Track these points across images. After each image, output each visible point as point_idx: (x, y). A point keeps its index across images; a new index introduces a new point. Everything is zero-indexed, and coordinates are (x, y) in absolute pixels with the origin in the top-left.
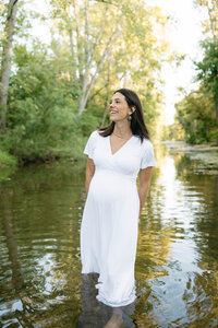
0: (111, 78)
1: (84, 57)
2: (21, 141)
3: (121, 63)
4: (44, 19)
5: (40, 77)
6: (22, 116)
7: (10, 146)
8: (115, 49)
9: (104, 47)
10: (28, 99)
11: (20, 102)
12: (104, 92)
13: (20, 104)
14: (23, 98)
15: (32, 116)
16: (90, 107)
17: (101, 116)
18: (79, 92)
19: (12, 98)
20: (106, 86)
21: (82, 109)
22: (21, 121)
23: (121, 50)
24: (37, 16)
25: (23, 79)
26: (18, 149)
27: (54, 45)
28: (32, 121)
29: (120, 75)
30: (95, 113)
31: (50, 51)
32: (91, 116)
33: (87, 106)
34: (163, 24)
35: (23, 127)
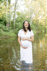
0: (37, 17)
1: (31, 13)
2: (17, 31)
3: (40, 13)
4: (23, 5)
5: (22, 18)
6: (18, 26)
7: (15, 32)
8: (38, 10)
9: (36, 10)
11: (17, 23)
12: (36, 20)
14: (18, 22)
16: (33, 23)
17: (35, 25)
18: (30, 20)
20: (36, 18)
22: (18, 27)
23: (40, 10)
24: (21, 5)
25: (18, 18)
27: (25, 11)
28: (20, 27)
29: (40, 16)
30: (34, 25)
31: (24, 12)
32: (33, 25)
33: (32, 23)
35: (18, 28)
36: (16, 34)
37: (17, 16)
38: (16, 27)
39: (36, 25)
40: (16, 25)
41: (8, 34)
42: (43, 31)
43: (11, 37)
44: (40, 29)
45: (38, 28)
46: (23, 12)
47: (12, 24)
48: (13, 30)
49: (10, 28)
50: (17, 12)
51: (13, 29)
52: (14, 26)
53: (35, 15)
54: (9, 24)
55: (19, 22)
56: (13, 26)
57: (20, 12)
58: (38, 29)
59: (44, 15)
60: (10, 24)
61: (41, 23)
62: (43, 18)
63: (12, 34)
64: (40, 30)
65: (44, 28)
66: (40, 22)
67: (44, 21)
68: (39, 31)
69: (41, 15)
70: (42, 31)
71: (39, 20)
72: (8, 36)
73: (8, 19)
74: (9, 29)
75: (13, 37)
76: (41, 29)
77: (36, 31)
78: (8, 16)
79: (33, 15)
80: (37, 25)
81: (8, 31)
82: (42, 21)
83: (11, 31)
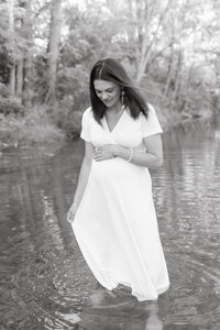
0: (177, 36)
1: (143, 14)
2: (69, 113)
3: (189, 17)
5: (92, 41)
6: (70, 85)
10: (78, 66)
11: (69, 70)
12: (167, 52)
13: (69, 72)
14: (73, 64)
15: (82, 84)
16: (152, 71)
17: (163, 81)
18: (137, 54)
19: (61, 65)
20: (170, 45)
21: (141, 74)
22: (71, 91)
25: (71, 44)
26: (66, 122)
28: (82, 90)
29: (189, 31)
30: (156, 79)
31: (104, 9)
32: (151, 82)
33: (147, 71)
35: (71, 97)
36: (60, 125)
37: (65, 31)
38: (61, 89)
39: (168, 81)
40: (64, 77)
41: (18, 129)
42: (206, 114)
43: (34, 143)
44: (188, 100)
45: (177, 98)
46: (100, 12)
47: (40, 74)
48: (48, 108)
49: (31, 93)
50: (67, 11)
51: (42, 99)
52: (52, 84)
53: (164, 29)
54: (24, 71)
55: (78, 62)
56: (45, 85)
57: (82, 8)
58: (181, 103)
59: (209, 27)
60: (29, 74)
61: (193, 72)
62: (204, 46)
63: (38, 128)
64: (189, 106)
66: (187, 63)
67: (212, 61)
68: (184, 113)
69: (194, 27)
70: (200, 113)
71: (185, 54)
72: (21, 136)
74: (23, 103)
75: (45, 143)
76: (197, 101)
77: (166, 111)
78: (16, 30)
79: (155, 28)
80: (172, 83)
81: (16, 111)
82: (201, 57)
83: (37, 111)
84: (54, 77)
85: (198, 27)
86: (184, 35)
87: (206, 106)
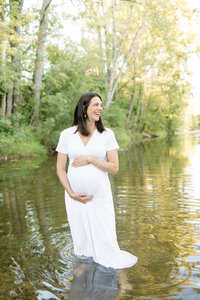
0: (138, 72)
1: (111, 53)
2: (51, 133)
3: (148, 56)
4: (74, 19)
5: (69, 74)
6: (52, 109)
7: (42, 137)
8: (142, 44)
9: (131, 41)
10: (58, 94)
11: (51, 97)
12: (131, 84)
13: (51, 99)
14: (54, 93)
15: (62, 109)
16: (118, 98)
17: (127, 108)
18: (106, 86)
19: (44, 93)
20: (133, 79)
21: (109, 102)
22: (52, 115)
23: (147, 44)
24: (69, 16)
25: (53, 76)
26: (48, 140)
27: (84, 43)
28: (62, 114)
29: (148, 67)
30: (121, 105)
31: (80, 48)
32: (117, 108)
33: (114, 99)
34: (189, 17)
35: (53, 120)
36: (42, 142)
37: (47, 66)
38: (43, 113)
39: (132, 107)
40: (47, 103)
41: (9, 146)
42: (162, 134)
43: (21, 157)
44: (148, 123)
45: (139, 121)
46: (76, 51)
47: (27, 100)
48: (33, 128)
49: (19, 116)
50: (48, 49)
51: (29, 121)
52: (37, 109)
53: (128, 65)
54: (13, 97)
55: (58, 91)
56: (30, 109)
57: (61, 47)
58: (141, 125)
59: (164, 65)
60: (17, 100)
61: (151, 100)
62: (160, 79)
63: (25, 144)
64: (148, 128)
65: (164, 120)
66: (147, 93)
67: (166, 92)
68: (144, 134)
69: (152, 65)
70: (157, 134)
71: (145, 86)
72: (10, 152)
73: (12, 77)
74: (13, 124)
75: (31, 157)
76: (154, 124)
77: (130, 131)
78: (8, 64)
79: (121, 64)
80: (135, 109)
81: (6, 130)
82: (158, 89)
83: (24, 131)
84: (38, 102)
85: (156, 64)
86: (144, 71)
87: (162, 128)
